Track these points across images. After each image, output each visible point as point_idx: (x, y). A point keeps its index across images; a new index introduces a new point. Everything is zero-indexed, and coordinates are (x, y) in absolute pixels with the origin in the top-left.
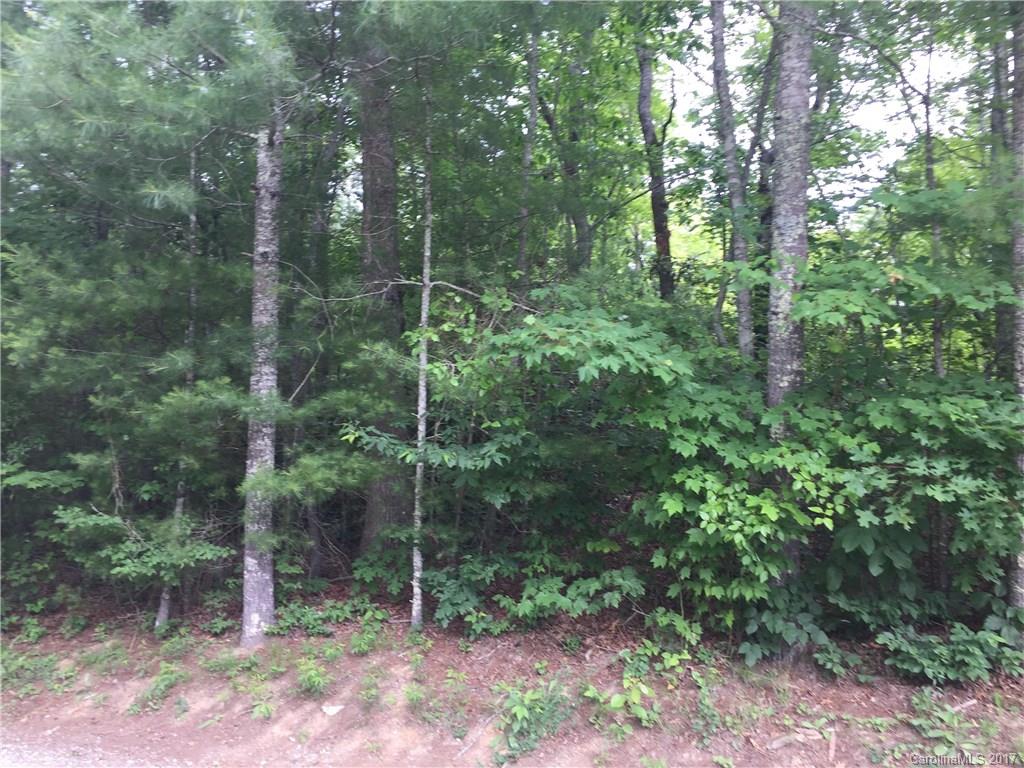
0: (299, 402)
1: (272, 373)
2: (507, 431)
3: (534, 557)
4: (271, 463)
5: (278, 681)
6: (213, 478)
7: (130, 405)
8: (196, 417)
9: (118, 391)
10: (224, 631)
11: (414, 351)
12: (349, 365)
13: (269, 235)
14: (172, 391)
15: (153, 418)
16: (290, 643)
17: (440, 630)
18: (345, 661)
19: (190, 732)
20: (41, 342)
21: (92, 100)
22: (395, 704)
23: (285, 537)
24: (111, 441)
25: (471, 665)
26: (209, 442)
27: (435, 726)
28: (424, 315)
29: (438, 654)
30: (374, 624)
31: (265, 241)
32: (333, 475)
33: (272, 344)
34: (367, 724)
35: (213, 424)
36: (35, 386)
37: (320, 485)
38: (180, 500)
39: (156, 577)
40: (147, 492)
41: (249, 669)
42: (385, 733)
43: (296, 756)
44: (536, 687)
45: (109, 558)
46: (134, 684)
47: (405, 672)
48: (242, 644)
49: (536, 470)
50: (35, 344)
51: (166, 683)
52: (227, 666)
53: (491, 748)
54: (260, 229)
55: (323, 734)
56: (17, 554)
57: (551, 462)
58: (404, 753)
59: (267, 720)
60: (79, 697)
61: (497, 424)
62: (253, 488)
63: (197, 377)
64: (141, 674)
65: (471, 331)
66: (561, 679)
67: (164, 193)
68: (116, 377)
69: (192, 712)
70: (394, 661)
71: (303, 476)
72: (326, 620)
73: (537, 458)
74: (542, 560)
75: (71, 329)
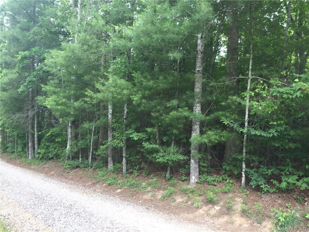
0: (207, 115)
1: (200, 106)
2: (278, 125)
3: (285, 169)
4: (198, 133)
5: (200, 197)
6: (182, 136)
7: (161, 115)
8: (178, 119)
9: (159, 111)
10: (185, 180)
11: (245, 99)
12: (223, 104)
13: (200, 65)
14: (172, 111)
15: (167, 119)
16: (204, 186)
17: (251, 188)
18: (221, 194)
19: (177, 207)
20: (140, 98)
21: (157, 30)
22: (237, 209)
23: (202, 155)
24: (156, 125)
25: (263, 201)
26: (181, 126)
27: (251, 219)
28: (248, 88)
29: (251, 196)
30: (229, 184)
31: (199, 67)
32: (217, 137)
33: (200, 97)
34: (228, 214)
35: (183, 121)
36: (139, 110)
37: (213, 140)
38: (173, 142)
39: (167, 163)
40: (165, 139)
41: (192, 192)
42: (234, 218)
43: (207, 220)
44: (287, 212)
45: (155, 157)
46: (161, 192)
47: (240, 200)
48: (190, 184)
49: (288, 139)
50: (139, 98)
51: (170, 192)
52: (186, 190)
53: (271, 229)
54: (198, 63)
55: (215, 215)
56: (133, 153)
57: (295, 137)
58: (241, 225)
59: (198, 208)
60: (148, 193)
61: (275, 123)
62: (194, 140)
63: (178, 107)
64: (163, 189)
65: (266, 92)
66: (296, 211)
67: (173, 55)
68: (158, 107)
69: (177, 202)
70: (237, 196)
71: (208, 137)
72: (214, 181)
73: (289, 135)
74: (289, 170)
75: (148, 94)
